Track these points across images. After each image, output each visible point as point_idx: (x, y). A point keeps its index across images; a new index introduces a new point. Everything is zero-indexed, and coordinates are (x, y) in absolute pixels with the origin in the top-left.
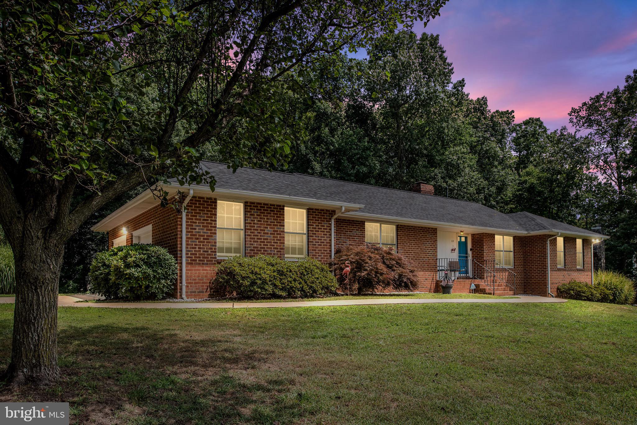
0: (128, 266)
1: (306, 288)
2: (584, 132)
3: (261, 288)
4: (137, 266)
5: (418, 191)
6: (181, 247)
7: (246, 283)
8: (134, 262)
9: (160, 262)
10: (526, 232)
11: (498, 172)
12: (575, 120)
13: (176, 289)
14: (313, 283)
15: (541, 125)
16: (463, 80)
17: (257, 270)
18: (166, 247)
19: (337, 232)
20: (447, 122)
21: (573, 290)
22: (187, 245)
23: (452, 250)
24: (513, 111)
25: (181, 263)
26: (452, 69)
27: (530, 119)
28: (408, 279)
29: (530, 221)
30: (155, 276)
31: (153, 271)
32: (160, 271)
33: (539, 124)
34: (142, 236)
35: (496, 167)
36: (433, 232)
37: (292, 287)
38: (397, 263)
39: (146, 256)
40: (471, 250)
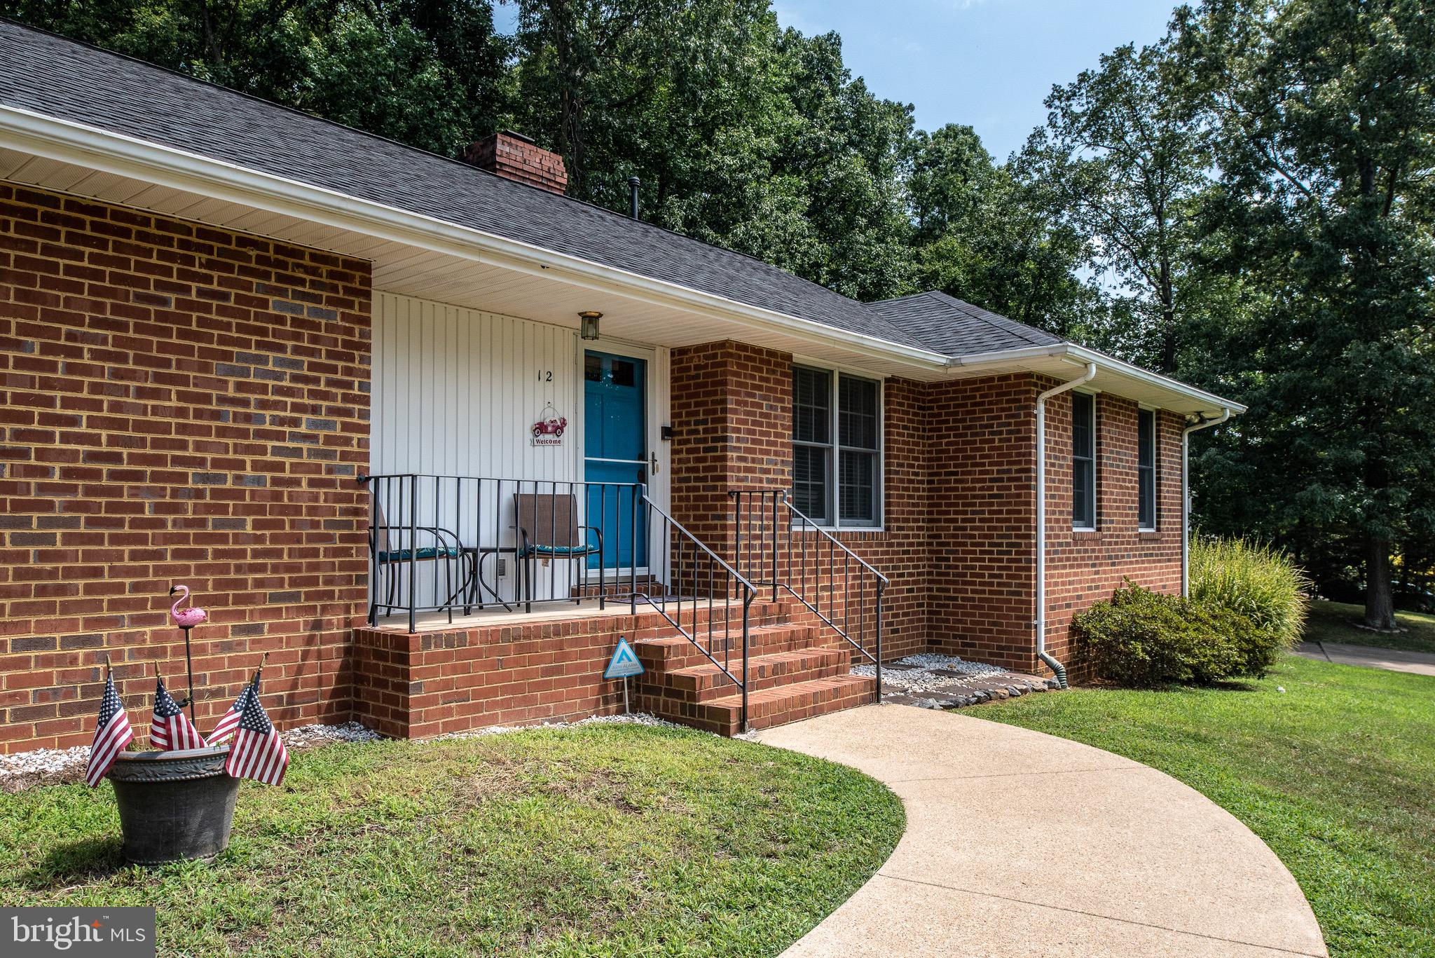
10: (942, 359)
11: (868, 244)
15: (975, 145)
21: (1140, 637)
23: (541, 428)
24: (911, 107)
27: (948, 127)
29: (957, 319)
33: (970, 140)
40: (667, 433)
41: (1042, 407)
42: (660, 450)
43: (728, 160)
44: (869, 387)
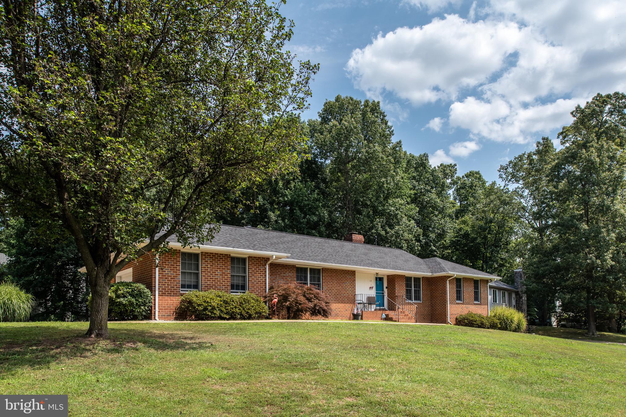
0: (118, 296)
1: (243, 312)
2: (512, 187)
3: (211, 313)
4: (125, 297)
5: (350, 240)
6: (155, 284)
7: (201, 308)
8: (122, 294)
9: (140, 294)
10: (430, 274)
11: (438, 220)
12: (504, 176)
13: (151, 313)
14: (249, 309)
15: (480, 178)
16: (400, 142)
17: (208, 300)
18: (144, 284)
19: (271, 274)
20: (386, 177)
21: (468, 320)
22: (159, 282)
23: (370, 288)
24: (456, 165)
25: (155, 295)
26: (392, 131)
28: (320, 307)
30: (137, 304)
31: (136, 300)
32: (140, 300)
33: (478, 176)
34: (123, 277)
35: (436, 216)
36: (352, 273)
37: (233, 312)
38: (315, 297)
39: (130, 290)
40: (387, 288)
41: (448, 282)
42: (386, 290)
43: (393, 209)
44: (419, 279)
